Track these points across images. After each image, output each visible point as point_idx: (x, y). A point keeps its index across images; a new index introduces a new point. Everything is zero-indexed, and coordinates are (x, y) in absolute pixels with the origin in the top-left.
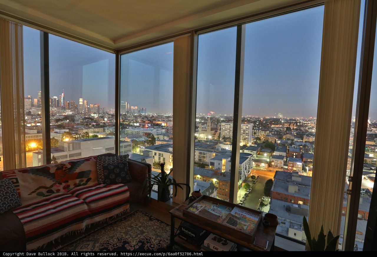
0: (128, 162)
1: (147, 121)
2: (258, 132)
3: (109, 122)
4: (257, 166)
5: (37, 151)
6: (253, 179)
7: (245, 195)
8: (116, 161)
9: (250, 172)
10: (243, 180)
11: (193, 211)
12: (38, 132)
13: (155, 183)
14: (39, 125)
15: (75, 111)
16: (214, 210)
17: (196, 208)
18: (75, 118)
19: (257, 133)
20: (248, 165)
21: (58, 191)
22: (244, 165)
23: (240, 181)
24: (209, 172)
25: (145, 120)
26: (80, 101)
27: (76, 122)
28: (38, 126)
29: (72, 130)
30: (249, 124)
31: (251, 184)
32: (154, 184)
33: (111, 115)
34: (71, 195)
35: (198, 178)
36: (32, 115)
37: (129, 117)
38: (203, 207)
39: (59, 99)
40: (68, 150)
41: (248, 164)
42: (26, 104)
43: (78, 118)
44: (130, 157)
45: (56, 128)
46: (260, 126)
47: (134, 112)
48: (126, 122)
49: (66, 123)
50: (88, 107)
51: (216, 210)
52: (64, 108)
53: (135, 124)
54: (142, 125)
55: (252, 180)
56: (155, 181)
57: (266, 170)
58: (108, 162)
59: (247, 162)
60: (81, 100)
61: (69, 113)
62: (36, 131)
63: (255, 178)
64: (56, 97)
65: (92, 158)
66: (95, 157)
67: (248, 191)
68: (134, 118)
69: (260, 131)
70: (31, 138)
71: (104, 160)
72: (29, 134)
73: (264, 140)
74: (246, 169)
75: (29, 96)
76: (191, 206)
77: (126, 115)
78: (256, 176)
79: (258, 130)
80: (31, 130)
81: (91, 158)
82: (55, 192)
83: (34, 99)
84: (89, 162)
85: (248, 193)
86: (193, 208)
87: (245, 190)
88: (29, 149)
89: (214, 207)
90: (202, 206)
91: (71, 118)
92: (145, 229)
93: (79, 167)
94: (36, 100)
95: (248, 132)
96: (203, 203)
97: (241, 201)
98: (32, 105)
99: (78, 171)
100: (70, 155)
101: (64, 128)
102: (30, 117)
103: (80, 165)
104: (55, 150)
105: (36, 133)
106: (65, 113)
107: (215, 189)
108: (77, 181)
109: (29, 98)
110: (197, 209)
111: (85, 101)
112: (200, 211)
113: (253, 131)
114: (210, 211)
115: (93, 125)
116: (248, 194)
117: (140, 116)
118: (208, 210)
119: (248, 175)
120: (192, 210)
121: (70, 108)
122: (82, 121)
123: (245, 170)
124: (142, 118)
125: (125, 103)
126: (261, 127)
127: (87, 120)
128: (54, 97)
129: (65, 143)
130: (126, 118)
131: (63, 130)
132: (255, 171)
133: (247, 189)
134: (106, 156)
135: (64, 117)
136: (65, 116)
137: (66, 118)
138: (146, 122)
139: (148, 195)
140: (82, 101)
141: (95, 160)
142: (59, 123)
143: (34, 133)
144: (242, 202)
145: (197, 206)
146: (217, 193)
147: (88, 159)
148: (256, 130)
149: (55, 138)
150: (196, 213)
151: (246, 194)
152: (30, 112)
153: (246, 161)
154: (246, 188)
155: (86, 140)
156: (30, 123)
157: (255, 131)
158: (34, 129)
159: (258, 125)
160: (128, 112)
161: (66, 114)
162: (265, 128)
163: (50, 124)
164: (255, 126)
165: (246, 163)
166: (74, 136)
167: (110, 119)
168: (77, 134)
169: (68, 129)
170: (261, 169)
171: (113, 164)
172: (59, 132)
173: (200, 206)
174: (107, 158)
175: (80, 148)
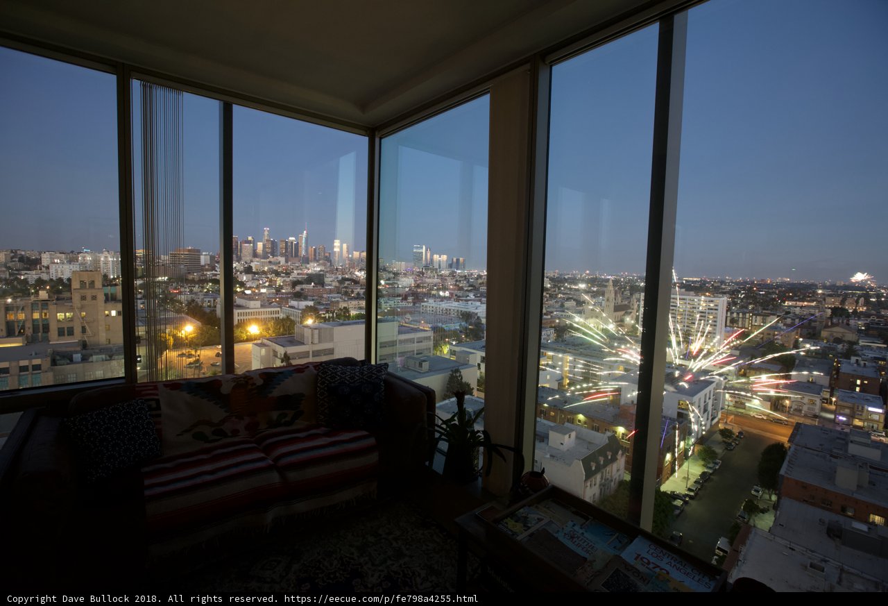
0: (385, 381)
1: (466, 286)
2: (743, 318)
3: (389, 288)
4: (737, 405)
5: (259, 342)
6: (726, 438)
7: (700, 476)
8: (358, 376)
9: (716, 420)
10: (697, 438)
11: (512, 529)
12: (262, 306)
13: (443, 437)
14: (265, 293)
15: (324, 265)
16: (572, 537)
17: (525, 521)
18: (326, 279)
19: (740, 320)
20: (711, 400)
21: (235, 433)
22: (700, 399)
23: (689, 439)
24: (608, 410)
25: (460, 285)
26: (335, 244)
27: (327, 287)
28: (263, 295)
29: (319, 303)
30: (717, 297)
31: (719, 450)
32: (440, 439)
33: (394, 274)
34: (255, 445)
35: (579, 421)
36: (255, 273)
37: (430, 278)
38: (543, 523)
39: (298, 243)
40: (310, 342)
41: (712, 397)
42: (244, 251)
43: (331, 279)
44: (390, 370)
45: (292, 299)
46: (750, 303)
47: (440, 267)
48: (423, 287)
49: (308, 289)
50: (348, 257)
51: (578, 538)
52: (306, 261)
53: (441, 293)
54: (456, 295)
55: (724, 441)
56: (443, 431)
57: (765, 418)
58: (341, 378)
59: (710, 392)
60: (337, 243)
61: (314, 268)
62: (258, 304)
63: (730, 437)
64: (293, 239)
65: (311, 366)
66: (318, 366)
67: (710, 468)
68: (440, 281)
69: (747, 315)
70: (250, 317)
71: (333, 373)
72: (248, 308)
73: (762, 338)
74: (705, 410)
75: (250, 238)
76: (512, 515)
77: (423, 274)
78: (736, 431)
79: (744, 314)
80: (251, 302)
81: (308, 367)
82: (230, 434)
83: (258, 243)
84: (302, 374)
85: (710, 471)
86: (516, 521)
87: (702, 463)
88: (247, 336)
89: (573, 526)
90: (542, 520)
91: (318, 279)
92: (408, 546)
93: (280, 384)
94: (260, 245)
95: (714, 317)
96: (548, 508)
97: (690, 490)
98: (255, 255)
99: (276, 392)
100: (313, 352)
101: (306, 299)
102: (250, 276)
103: (283, 381)
104: (288, 341)
105: (260, 306)
106: (309, 269)
107: (620, 452)
108: (275, 415)
109: (249, 242)
110: (524, 526)
111: (345, 246)
112: (531, 535)
113: (729, 314)
114: (561, 539)
115: (358, 294)
116: (711, 474)
117: (453, 275)
118: (555, 535)
119: (711, 425)
120: (511, 525)
121: (317, 259)
122: (337, 284)
123: (704, 412)
124: (457, 281)
125: (422, 248)
126: (750, 307)
127: (347, 283)
128: (290, 238)
129: (305, 329)
130: (422, 280)
131: (303, 304)
132: (732, 417)
133: (709, 463)
134: (339, 364)
135: (306, 277)
136: (307, 274)
137: (310, 278)
138: (465, 289)
139: (427, 463)
140: (339, 245)
141: (315, 372)
142: (298, 288)
143: (255, 307)
144: (692, 494)
145: (526, 518)
146: (627, 462)
147: (300, 369)
148: (738, 314)
149: (292, 318)
150: (519, 538)
151: (704, 474)
152: (250, 268)
153: (707, 391)
154: (704, 459)
155: (342, 325)
156: (249, 288)
157: (735, 315)
158: (257, 300)
159: (742, 299)
160: (427, 267)
161: (310, 272)
162: (764, 309)
163: (284, 291)
164: (735, 304)
165: (706, 395)
166: (323, 316)
167: (391, 282)
168: (327, 312)
169: (313, 300)
170: (748, 413)
171: (351, 383)
172: (296, 307)
173: (536, 517)
174: (340, 368)
175: (331, 340)
